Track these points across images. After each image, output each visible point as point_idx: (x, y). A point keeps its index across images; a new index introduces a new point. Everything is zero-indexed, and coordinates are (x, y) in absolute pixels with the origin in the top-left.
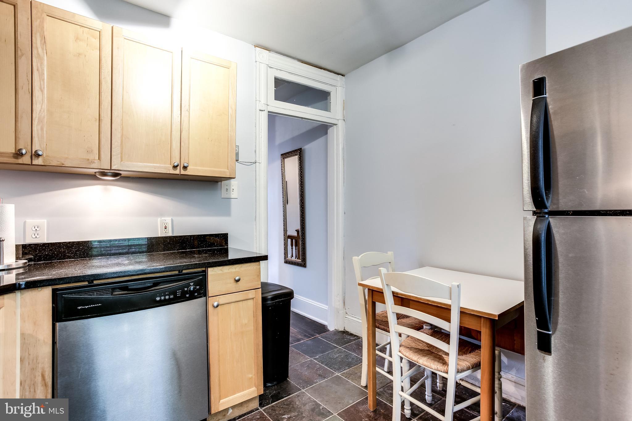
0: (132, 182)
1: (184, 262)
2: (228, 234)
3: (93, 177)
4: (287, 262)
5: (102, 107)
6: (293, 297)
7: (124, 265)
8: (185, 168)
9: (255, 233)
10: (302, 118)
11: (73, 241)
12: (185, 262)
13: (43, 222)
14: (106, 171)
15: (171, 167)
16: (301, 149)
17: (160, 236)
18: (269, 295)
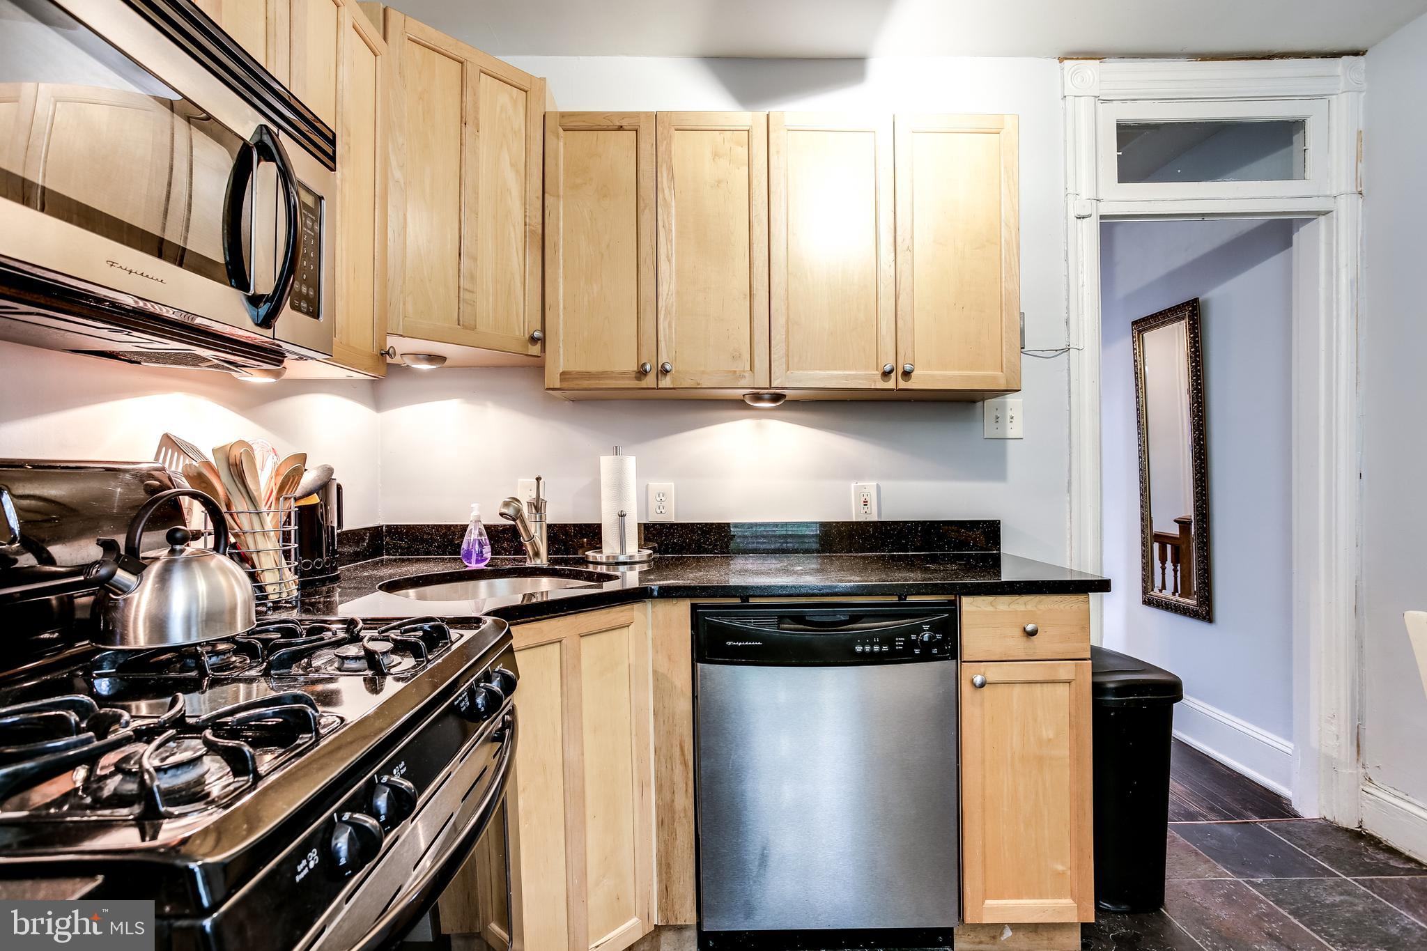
0: (803, 410)
1: (910, 578)
2: (999, 521)
3: (739, 404)
4: (1148, 602)
5: (755, 270)
6: (1179, 698)
7: (796, 573)
8: (907, 374)
9: (1068, 524)
10: (1203, 215)
11: (711, 522)
12: (913, 578)
13: (668, 486)
14: (762, 391)
15: (879, 373)
16: (1196, 300)
17: (854, 520)
18: (1112, 681)
